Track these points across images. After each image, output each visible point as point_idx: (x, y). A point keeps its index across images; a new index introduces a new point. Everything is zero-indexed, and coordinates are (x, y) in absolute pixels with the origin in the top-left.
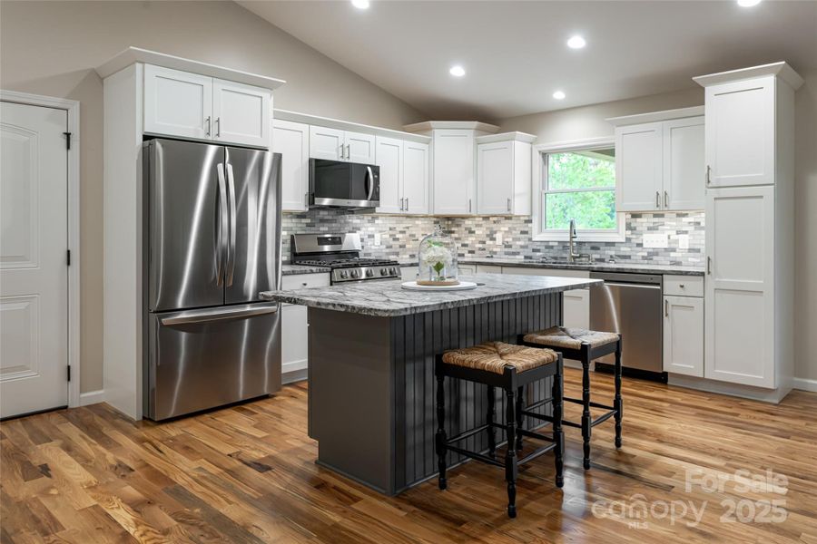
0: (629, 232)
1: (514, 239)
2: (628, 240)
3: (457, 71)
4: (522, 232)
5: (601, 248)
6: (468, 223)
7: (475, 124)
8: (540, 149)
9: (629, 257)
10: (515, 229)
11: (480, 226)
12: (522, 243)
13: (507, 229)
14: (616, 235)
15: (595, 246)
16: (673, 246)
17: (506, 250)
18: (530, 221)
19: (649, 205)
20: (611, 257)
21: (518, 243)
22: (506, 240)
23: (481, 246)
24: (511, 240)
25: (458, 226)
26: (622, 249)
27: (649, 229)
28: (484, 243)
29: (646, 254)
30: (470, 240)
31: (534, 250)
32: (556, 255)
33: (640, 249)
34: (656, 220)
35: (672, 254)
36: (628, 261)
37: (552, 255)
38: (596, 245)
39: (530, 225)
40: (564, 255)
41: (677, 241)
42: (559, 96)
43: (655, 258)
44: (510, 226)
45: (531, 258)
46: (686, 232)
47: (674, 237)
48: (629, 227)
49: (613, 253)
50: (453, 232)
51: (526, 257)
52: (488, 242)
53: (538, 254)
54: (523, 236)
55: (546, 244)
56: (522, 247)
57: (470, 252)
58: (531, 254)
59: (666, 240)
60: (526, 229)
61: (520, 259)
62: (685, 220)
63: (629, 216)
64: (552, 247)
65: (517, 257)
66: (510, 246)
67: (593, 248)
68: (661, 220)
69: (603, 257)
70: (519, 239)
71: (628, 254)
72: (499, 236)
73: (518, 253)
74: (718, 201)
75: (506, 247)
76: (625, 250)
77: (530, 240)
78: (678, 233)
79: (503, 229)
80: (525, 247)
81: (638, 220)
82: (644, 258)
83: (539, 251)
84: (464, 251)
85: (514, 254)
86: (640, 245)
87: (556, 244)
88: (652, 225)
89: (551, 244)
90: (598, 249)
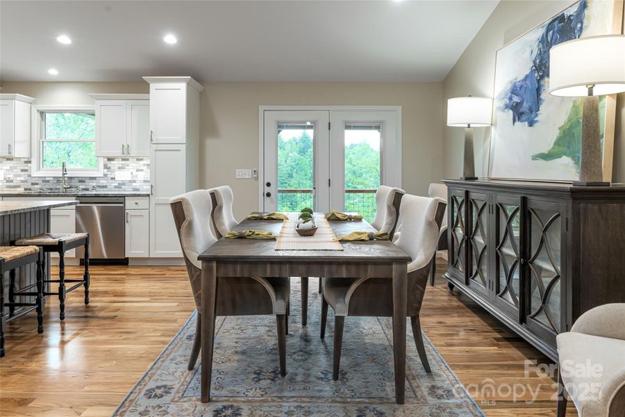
0: (106, 170)
1: (15, 176)
2: (105, 175)
4: (22, 170)
5: (86, 181)
8: (38, 109)
9: (106, 187)
10: (16, 168)
12: (22, 179)
13: (9, 168)
14: (96, 172)
15: (82, 181)
16: (134, 179)
17: (8, 184)
18: (30, 162)
19: (118, 153)
20: (94, 187)
21: (18, 178)
22: (8, 176)
24: (12, 176)
26: (101, 181)
27: (119, 168)
29: (117, 185)
31: (33, 184)
32: (51, 187)
33: (113, 181)
34: (124, 162)
35: (134, 184)
36: (105, 189)
37: (48, 187)
38: (83, 179)
39: (29, 165)
40: (58, 187)
41: (136, 176)
42: (53, 72)
43: (123, 187)
44: (12, 165)
45: (30, 189)
46: (142, 170)
47: (135, 173)
48: (106, 167)
49: (94, 184)
51: (25, 189)
53: (36, 186)
54: (23, 173)
55: (43, 179)
56: (22, 181)
58: (30, 186)
59: (130, 176)
60: (26, 168)
61: (21, 190)
62: (141, 162)
63: (106, 160)
64: (48, 181)
65: (18, 189)
66: (12, 181)
67: (80, 181)
68: (127, 162)
69: (88, 187)
70: (20, 176)
71: (105, 185)
73: (19, 187)
74: (156, 152)
75: (7, 181)
76: (103, 182)
77: (30, 176)
78: (137, 171)
79: (4, 168)
80: (26, 181)
81: (112, 162)
82: (116, 187)
83: (37, 184)
85: (15, 187)
86: (113, 179)
87: (52, 179)
88: (121, 166)
89: (47, 179)
90: (84, 182)
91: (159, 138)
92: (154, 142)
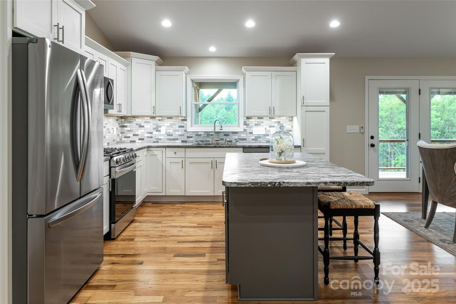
0: (245, 126)
1: (174, 131)
2: (245, 130)
3: (167, 23)
4: (180, 127)
5: (230, 135)
6: (138, 120)
7: (157, 58)
8: (191, 78)
9: (245, 139)
10: (175, 124)
11: (149, 122)
12: (180, 133)
13: (169, 125)
14: (237, 128)
15: (226, 134)
16: (268, 133)
17: (169, 137)
18: (186, 120)
19: (265, 112)
20: (236, 139)
21: (177, 133)
22: (168, 131)
23: (149, 135)
24: (172, 131)
25: (130, 122)
26: (242, 135)
27: (256, 125)
28: (152, 133)
29: (254, 138)
30: (140, 132)
31: (188, 137)
32: (202, 140)
33: (251, 135)
34: (259, 120)
35: (267, 137)
36: (245, 141)
37: (200, 139)
38: (227, 133)
39: (185, 122)
40: (208, 140)
41: (269, 131)
42: (212, 49)
43: (259, 139)
44: (172, 123)
45: (186, 142)
46: (274, 126)
47: (268, 129)
48: (245, 124)
49: (237, 137)
50: (126, 126)
51: (183, 141)
52: (155, 133)
53: (191, 139)
54: (181, 129)
55: (196, 133)
56: (180, 135)
57: (140, 139)
58: (186, 139)
59: (264, 131)
60: (182, 125)
61: (179, 143)
62: (273, 120)
63: (245, 118)
64: (200, 135)
65: (176, 141)
66: (172, 135)
67: (225, 135)
68: (262, 120)
69: (231, 140)
70: (178, 131)
71: (245, 138)
72: (163, 130)
73: (177, 139)
74: (307, 113)
75: (168, 135)
76: (243, 136)
77: (186, 131)
78: (270, 127)
79: (165, 124)
80: (183, 135)
81: (250, 120)
82: (253, 139)
83: (191, 137)
84: (136, 139)
85: (174, 139)
86: (251, 133)
87: (203, 133)
88: (257, 123)
89: (199, 133)
90: (229, 135)
91: (308, 101)
92: (305, 105)
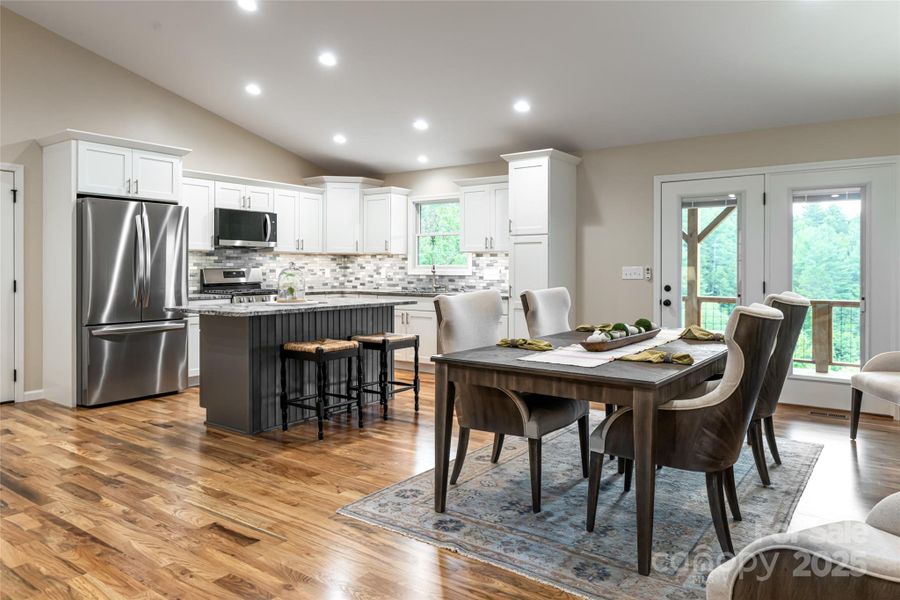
0: (474, 268)
1: (394, 274)
2: (474, 273)
4: (400, 268)
5: (456, 280)
6: (360, 260)
7: (361, 179)
8: (413, 200)
9: (474, 287)
10: (395, 265)
11: (369, 262)
12: (400, 277)
13: (389, 265)
14: (465, 270)
16: (503, 278)
17: (389, 282)
18: (406, 259)
20: (463, 287)
21: (398, 277)
22: (389, 274)
23: (370, 279)
24: (392, 274)
25: (352, 262)
26: (470, 281)
27: (488, 265)
28: (372, 276)
29: (485, 285)
30: (361, 274)
31: (409, 283)
32: (425, 286)
33: (482, 280)
34: (492, 258)
37: (421, 286)
38: (452, 278)
39: (406, 262)
40: (430, 286)
42: (423, 160)
43: (491, 288)
44: (392, 262)
45: (406, 288)
47: (503, 271)
48: (475, 264)
49: (463, 284)
50: (348, 268)
51: (403, 288)
52: (376, 276)
53: (412, 285)
54: (401, 271)
55: (418, 277)
56: (400, 280)
57: (361, 284)
58: (407, 285)
59: (499, 275)
60: (403, 266)
61: (398, 289)
63: (474, 255)
64: (421, 280)
65: (397, 287)
66: (392, 280)
67: (451, 280)
68: (495, 258)
69: (457, 287)
70: (398, 274)
71: (473, 285)
72: (383, 271)
73: (397, 285)
74: (516, 245)
75: (388, 280)
76: (472, 282)
77: (406, 274)
79: (386, 265)
80: (403, 280)
81: (480, 258)
82: (484, 288)
83: (412, 283)
84: (357, 283)
85: (394, 285)
86: (481, 278)
87: (424, 277)
88: (489, 262)
89: (421, 277)
90: (454, 281)
91: (518, 228)
92: (513, 233)
